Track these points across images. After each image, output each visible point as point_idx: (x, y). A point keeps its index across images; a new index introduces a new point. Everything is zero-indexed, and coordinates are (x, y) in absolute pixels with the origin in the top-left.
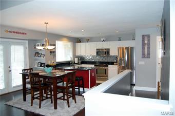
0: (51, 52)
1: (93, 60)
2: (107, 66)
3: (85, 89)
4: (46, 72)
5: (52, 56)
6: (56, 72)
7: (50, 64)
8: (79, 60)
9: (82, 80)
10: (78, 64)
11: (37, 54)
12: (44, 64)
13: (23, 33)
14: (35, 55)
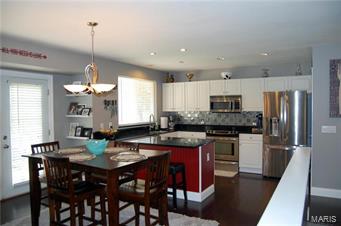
0: (107, 103)
1: (202, 123)
2: (237, 136)
3: (188, 193)
4: (91, 153)
5: (109, 112)
6: (116, 154)
7: (102, 131)
8: (169, 121)
9: (183, 171)
10: (167, 130)
11: (74, 106)
12: (90, 130)
13: (39, 56)
14: (70, 109)
